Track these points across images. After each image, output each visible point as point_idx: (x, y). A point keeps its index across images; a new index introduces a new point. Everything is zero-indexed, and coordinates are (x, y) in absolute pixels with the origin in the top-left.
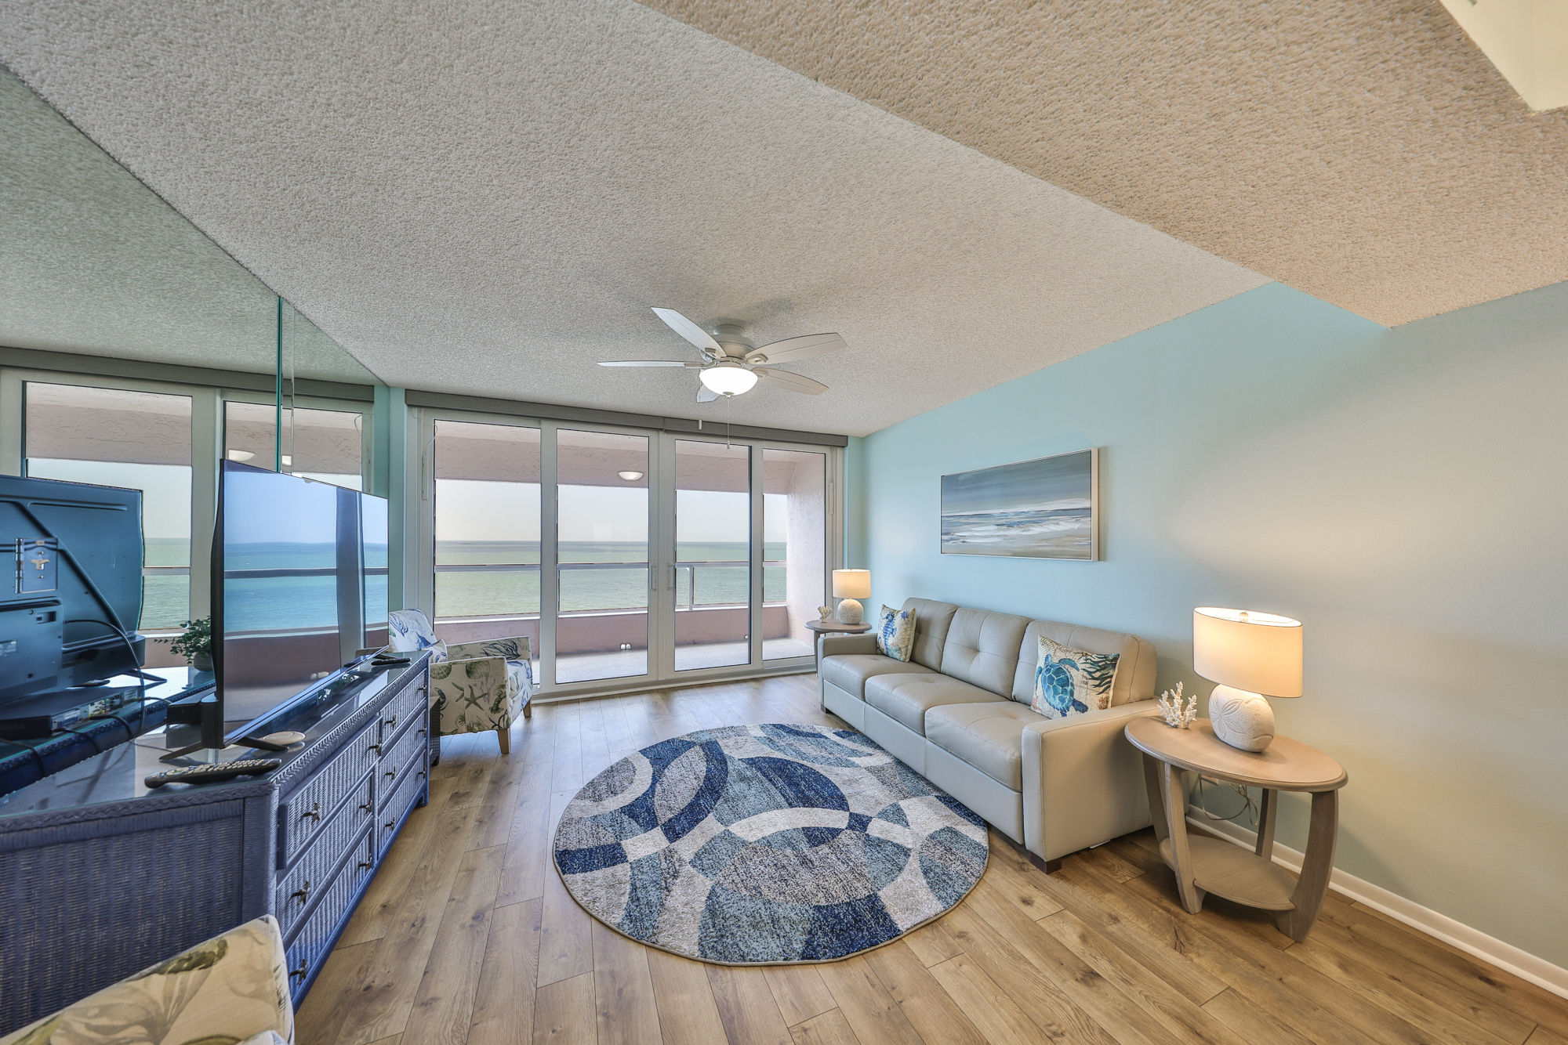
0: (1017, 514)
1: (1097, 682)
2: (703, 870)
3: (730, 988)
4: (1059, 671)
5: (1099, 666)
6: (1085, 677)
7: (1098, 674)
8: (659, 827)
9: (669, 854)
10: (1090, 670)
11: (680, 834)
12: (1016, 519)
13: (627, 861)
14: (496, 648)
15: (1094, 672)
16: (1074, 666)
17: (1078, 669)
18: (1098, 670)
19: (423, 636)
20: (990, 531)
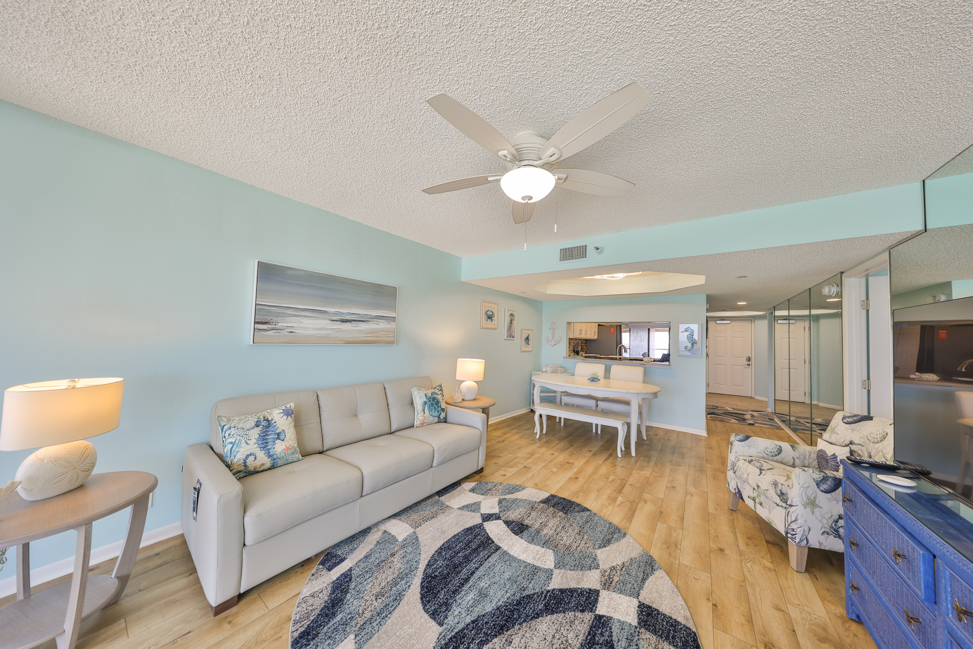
2: (595, 559)
4: (434, 399)
8: (597, 613)
9: (607, 584)
11: (587, 592)
13: (640, 602)
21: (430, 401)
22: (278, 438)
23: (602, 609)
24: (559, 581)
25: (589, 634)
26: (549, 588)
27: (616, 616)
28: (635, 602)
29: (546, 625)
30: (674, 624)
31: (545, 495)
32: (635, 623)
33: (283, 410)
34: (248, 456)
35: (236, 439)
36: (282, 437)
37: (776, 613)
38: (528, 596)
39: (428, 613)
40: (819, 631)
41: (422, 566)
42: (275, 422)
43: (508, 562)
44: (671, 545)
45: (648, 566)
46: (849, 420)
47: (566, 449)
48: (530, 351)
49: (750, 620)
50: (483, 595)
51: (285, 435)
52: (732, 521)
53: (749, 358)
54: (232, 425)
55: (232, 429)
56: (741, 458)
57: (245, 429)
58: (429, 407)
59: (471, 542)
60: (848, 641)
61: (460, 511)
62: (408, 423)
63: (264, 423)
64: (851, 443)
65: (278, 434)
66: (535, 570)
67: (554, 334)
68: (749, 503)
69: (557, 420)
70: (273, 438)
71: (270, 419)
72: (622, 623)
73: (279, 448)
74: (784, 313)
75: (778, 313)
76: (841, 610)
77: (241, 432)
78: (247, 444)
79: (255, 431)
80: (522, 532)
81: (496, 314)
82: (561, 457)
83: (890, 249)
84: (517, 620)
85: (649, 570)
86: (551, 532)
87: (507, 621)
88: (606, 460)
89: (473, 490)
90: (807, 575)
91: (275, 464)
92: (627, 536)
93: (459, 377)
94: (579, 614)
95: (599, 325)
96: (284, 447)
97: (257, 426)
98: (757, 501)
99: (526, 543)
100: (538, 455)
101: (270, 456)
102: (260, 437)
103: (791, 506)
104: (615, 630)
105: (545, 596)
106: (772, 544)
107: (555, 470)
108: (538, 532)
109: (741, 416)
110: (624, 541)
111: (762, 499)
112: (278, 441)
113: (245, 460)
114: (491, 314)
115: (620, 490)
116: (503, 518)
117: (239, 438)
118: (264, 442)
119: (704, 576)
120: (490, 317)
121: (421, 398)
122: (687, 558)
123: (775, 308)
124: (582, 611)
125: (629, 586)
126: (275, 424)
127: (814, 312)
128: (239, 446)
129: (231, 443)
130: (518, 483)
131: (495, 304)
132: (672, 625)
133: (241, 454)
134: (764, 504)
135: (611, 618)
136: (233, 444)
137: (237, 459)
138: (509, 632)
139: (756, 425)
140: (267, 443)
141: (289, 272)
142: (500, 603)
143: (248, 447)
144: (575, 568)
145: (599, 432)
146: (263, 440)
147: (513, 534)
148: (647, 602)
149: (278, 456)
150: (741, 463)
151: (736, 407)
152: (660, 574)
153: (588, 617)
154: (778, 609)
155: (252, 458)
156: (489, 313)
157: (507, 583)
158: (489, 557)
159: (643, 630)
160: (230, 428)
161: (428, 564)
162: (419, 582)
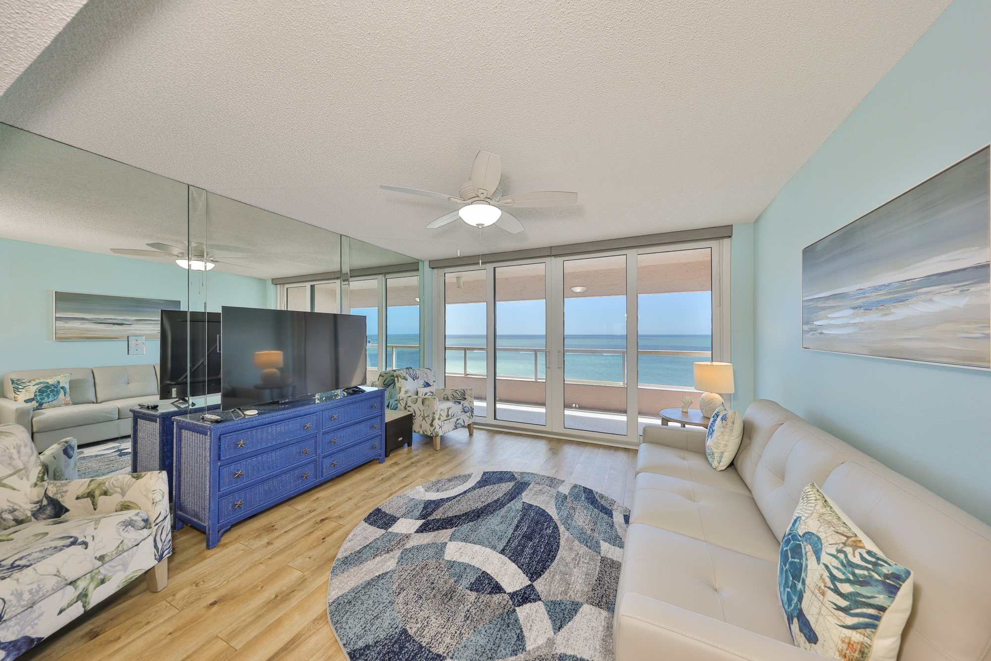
0: (877, 289)
1: (843, 603)
2: (401, 559)
3: (310, 633)
5: (854, 574)
6: (824, 581)
7: (846, 588)
8: (424, 521)
10: (835, 572)
12: (874, 297)
13: (387, 530)
14: (457, 393)
15: (841, 581)
16: (817, 553)
17: (818, 559)
18: (848, 581)
19: (428, 382)
20: (846, 317)
24: (444, 535)
26: (455, 528)
38: (471, 522)
66: (465, 538)
80: (479, 578)
99: (474, 564)
105: (459, 524)
116: (507, 597)
147: (488, 572)
158: (508, 542)
161: (557, 528)
162: (553, 517)
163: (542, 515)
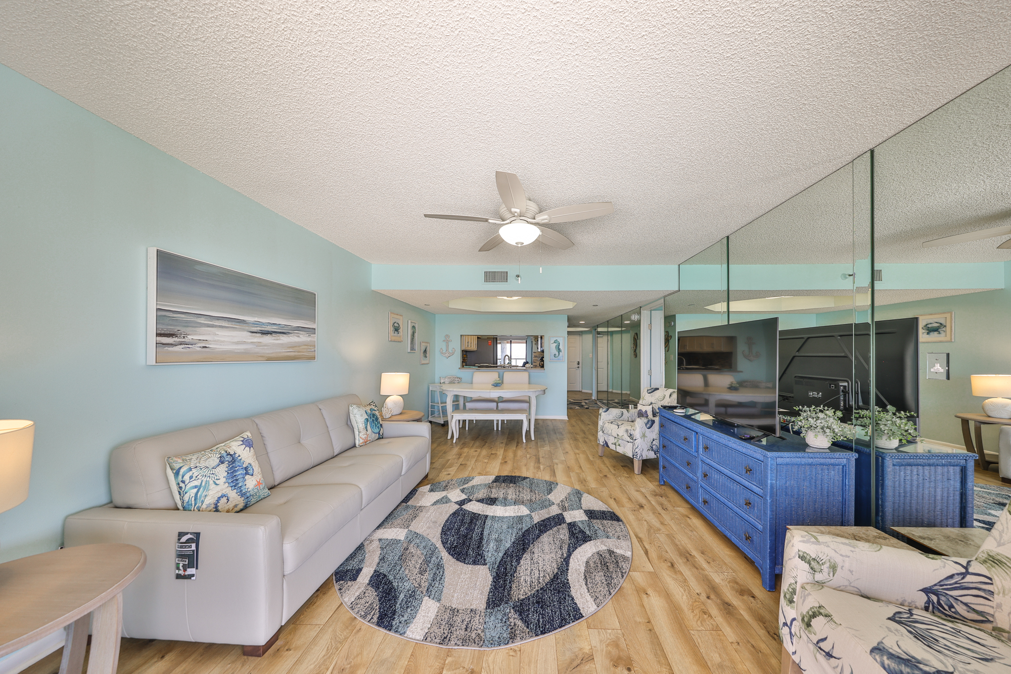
2: (549, 501)
4: (374, 415)
8: (567, 522)
9: (564, 509)
11: (556, 516)
13: (584, 510)
21: (371, 417)
22: (247, 473)
23: (569, 519)
24: (537, 518)
25: (570, 532)
26: (535, 523)
27: (577, 520)
28: (582, 511)
29: (546, 538)
30: (603, 512)
31: (492, 478)
32: (587, 519)
33: (242, 441)
34: (219, 498)
35: (202, 481)
36: (250, 472)
37: (637, 492)
38: (526, 531)
39: (470, 564)
40: (654, 493)
41: (439, 545)
42: (239, 456)
43: (500, 521)
44: (583, 481)
45: (578, 494)
46: (650, 391)
47: (483, 446)
48: (427, 364)
49: (630, 499)
50: (499, 541)
51: (253, 469)
52: (603, 461)
53: (579, 362)
54: (192, 465)
55: (194, 470)
56: (606, 422)
57: (210, 468)
58: (371, 424)
59: (463, 520)
60: (663, 492)
61: (435, 507)
62: (350, 444)
63: (229, 458)
64: (651, 403)
65: (246, 469)
66: (520, 519)
67: (447, 347)
68: (612, 447)
69: (474, 422)
70: (242, 474)
71: (232, 453)
72: (582, 522)
73: (251, 483)
74: (605, 329)
75: (600, 329)
76: (657, 483)
77: (206, 472)
78: (216, 484)
79: (222, 468)
80: (495, 502)
81: (401, 326)
82: (484, 452)
83: (665, 297)
84: (529, 543)
85: (580, 496)
86: (514, 497)
87: (523, 545)
88: (517, 446)
89: (431, 490)
90: (642, 475)
91: (249, 503)
92: (559, 484)
93: (383, 392)
94: (560, 527)
95: (478, 338)
96: (255, 482)
97: (222, 462)
98: (617, 444)
99: (502, 507)
100: (465, 454)
101: (242, 494)
102: (229, 475)
103: (635, 440)
104: (581, 525)
105: (536, 527)
106: (624, 466)
107: (486, 461)
108: (505, 499)
109: (580, 404)
110: (558, 487)
111: (620, 441)
112: (247, 477)
113: (216, 504)
114: (398, 325)
115: (538, 461)
116: (474, 499)
117: (205, 479)
118: (234, 480)
119: (604, 489)
120: (397, 329)
121: (362, 415)
122: (593, 485)
123: (598, 326)
124: (560, 525)
125: (575, 506)
126: (239, 458)
127: (611, 329)
128: (206, 488)
129: (196, 487)
130: (466, 476)
131: (401, 316)
132: (603, 513)
133: (210, 498)
134: (621, 445)
135: (575, 522)
136: (198, 488)
137: (207, 505)
138: (529, 549)
139: (590, 408)
140: (237, 480)
141: (198, 267)
142: (513, 540)
143: (218, 488)
144: (542, 508)
145: (500, 429)
146: (232, 478)
147: (489, 506)
148: (587, 509)
149: (252, 493)
150: (607, 425)
151: (574, 399)
152: (585, 495)
153: (564, 526)
154: (638, 491)
155: (224, 500)
156: (396, 325)
157: (509, 530)
158: (485, 523)
159: (592, 520)
160: (190, 469)
161: (443, 543)
162: (447, 554)
163: (460, 555)
